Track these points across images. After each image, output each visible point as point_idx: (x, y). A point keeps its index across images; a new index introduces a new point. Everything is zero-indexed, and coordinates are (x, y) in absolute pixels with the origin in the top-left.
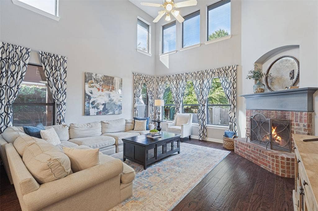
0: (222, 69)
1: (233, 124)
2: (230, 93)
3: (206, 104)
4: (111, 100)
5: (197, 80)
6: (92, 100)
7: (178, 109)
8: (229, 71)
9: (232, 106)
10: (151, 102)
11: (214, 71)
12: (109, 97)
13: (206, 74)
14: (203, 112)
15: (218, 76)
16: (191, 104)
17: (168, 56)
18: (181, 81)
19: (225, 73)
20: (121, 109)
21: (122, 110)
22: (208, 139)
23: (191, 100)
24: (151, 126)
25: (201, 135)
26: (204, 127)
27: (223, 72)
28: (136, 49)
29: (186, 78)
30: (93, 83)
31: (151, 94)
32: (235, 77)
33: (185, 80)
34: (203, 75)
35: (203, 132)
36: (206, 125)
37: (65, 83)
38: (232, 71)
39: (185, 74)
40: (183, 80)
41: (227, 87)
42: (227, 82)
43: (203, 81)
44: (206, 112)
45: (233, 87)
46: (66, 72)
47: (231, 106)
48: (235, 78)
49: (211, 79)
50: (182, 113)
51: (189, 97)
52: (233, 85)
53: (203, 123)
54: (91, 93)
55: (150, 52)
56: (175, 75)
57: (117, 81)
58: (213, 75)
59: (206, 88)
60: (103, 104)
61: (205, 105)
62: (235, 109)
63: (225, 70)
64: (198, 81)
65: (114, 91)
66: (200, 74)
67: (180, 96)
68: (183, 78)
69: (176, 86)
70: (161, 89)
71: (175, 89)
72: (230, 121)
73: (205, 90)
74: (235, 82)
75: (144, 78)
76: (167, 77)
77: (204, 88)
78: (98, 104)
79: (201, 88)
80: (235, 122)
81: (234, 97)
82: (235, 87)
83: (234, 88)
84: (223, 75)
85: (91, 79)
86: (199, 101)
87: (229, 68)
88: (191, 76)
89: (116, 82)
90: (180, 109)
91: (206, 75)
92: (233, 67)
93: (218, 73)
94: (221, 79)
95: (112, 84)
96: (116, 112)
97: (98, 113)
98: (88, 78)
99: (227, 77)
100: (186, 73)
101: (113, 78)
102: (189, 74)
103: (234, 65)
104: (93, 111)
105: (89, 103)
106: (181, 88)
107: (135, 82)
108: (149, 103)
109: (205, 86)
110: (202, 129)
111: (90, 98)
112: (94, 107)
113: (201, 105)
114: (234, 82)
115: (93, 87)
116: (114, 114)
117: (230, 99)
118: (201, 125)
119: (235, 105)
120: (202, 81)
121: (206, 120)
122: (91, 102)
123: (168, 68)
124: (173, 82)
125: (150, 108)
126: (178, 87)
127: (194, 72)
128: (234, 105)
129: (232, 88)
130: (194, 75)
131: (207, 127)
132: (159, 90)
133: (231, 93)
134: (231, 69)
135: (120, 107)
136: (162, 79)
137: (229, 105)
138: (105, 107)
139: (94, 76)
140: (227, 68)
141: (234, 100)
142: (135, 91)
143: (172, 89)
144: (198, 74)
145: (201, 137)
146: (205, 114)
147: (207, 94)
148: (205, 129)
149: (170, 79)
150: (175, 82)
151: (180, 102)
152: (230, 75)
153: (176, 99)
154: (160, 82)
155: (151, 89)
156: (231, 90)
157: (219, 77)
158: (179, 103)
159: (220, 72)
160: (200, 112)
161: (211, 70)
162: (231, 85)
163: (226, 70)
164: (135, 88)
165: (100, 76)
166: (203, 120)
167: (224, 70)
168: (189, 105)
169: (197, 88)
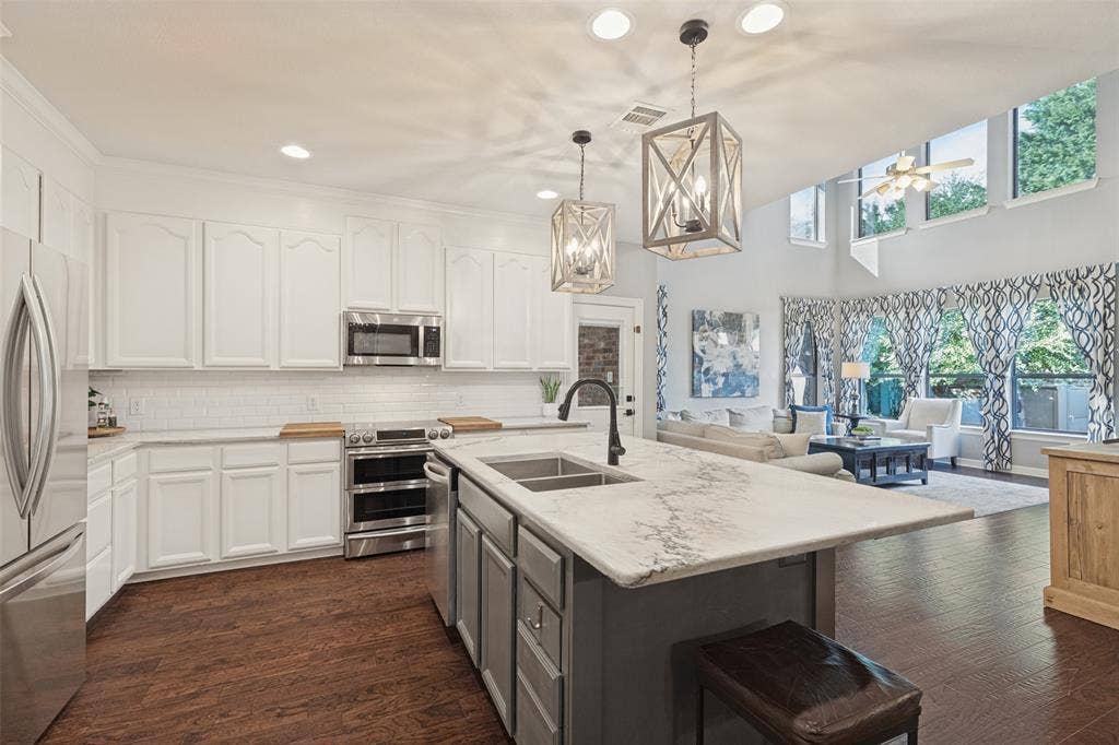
0: (1063, 276)
1: (1104, 428)
2: (1091, 343)
3: (1008, 374)
4: (738, 366)
5: (977, 306)
6: (705, 365)
7: (912, 386)
8: (1089, 280)
9: (1101, 379)
10: (826, 367)
11: (1037, 282)
12: (735, 358)
13: (1007, 290)
14: (999, 395)
15: (1051, 294)
16: (955, 372)
17: (876, 245)
18: (923, 310)
19: (1075, 285)
20: (758, 385)
21: (760, 387)
22: (1017, 469)
23: (954, 358)
24: (837, 426)
25: (993, 456)
26: (1002, 435)
27: (1069, 284)
28: (789, 239)
29: (939, 302)
30: (705, 331)
31: (826, 347)
32: (1113, 297)
33: (935, 309)
34: (997, 293)
35: (999, 449)
36: (1009, 430)
37: (665, 334)
38: (1102, 279)
39: (935, 292)
40: (928, 309)
41: (1083, 324)
42: (1083, 312)
43: (998, 311)
44: (1008, 396)
45: (1102, 325)
46: (665, 315)
47: (1095, 377)
48: (1109, 301)
49: (1026, 305)
50: (927, 396)
51: (946, 351)
52: (1104, 319)
53: (999, 423)
54: (703, 351)
55: (822, 238)
56: (902, 296)
57: (748, 321)
58: (1033, 292)
59: (1007, 330)
60: (723, 375)
61: (1004, 377)
62: (1111, 385)
63: (1075, 278)
64: (982, 312)
65: (743, 346)
66: (986, 292)
67: (920, 352)
68: (928, 302)
69: (906, 324)
70: (856, 333)
71: (902, 331)
72: (1092, 420)
73: (1006, 333)
74: (1111, 311)
75: (809, 306)
76: (876, 300)
77: (1000, 329)
78: (715, 374)
79: (990, 329)
80: (1111, 424)
81: (1106, 353)
82: (1109, 326)
83: (1105, 328)
84: (1066, 294)
85: (703, 324)
86: (984, 364)
87: (1089, 271)
88: (957, 297)
89: (747, 323)
90: (921, 388)
91: (1008, 295)
92: (1105, 269)
93: (1052, 287)
94: (1060, 302)
95: (740, 330)
96: (748, 392)
97: (715, 394)
98: (698, 321)
99: (1083, 297)
100: (940, 290)
101: (741, 316)
102: (950, 292)
103: (1108, 264)
104: (707, 389)
105: (700, 372)
106: (922, 331)
107: (785, 320)
108: (818, 369)
109: (1006, 325)
110: (994, 442)
111: (701, 361)
112: (707, 381)
113: (991, 376)
114: (1108, 310)
115: (707, 338)
116: (743, 395)
117: (1092, 360)
118: (990, 431)
119: (1111, 374)
120: (993, 310)
121: (1009, 416)
122: (703, 370)
123: (876, 275)
124: (896, 313)
125: (823, 384)
126: (912, 328)
127: (968, 286)
128: (1106, 375)
129: (1100, 329)
130: (968, 293)
131: (1013, 436)
132: (851, 335)
133: (1095, 343)
134: (1096, 274)
135: (756, 379)
136: (859, 306)
137: (1089, 376)
138: (726, 382)
139: (707, 316)
140: (1083, 272)
141: (1106, 362)
142: (787, 341)
143: (894, 332)
144: (981, 292)
145: (991, 461)
146: (1004, 400)
147: (1012, 344)
148: (1006, 443)
149: (885, 307)
150: (902, 315)
151: (918, 368)
152: (1093, 292)
153: (908, 359)
154: (854, 314)
155: (825, 335)
156: (1096, 334)
157: (1053, 298)
158: (918, 370)
159: (1057, 285)
160: (987, 396)
161: (1024, 279)
162: (1096, 320)
163: (1078, 277)
164: (786, 334)
165: (718, 314)
166: (1000, 417)
167: (1071, 279)
168: (949, 375)
169: (979, 329)
